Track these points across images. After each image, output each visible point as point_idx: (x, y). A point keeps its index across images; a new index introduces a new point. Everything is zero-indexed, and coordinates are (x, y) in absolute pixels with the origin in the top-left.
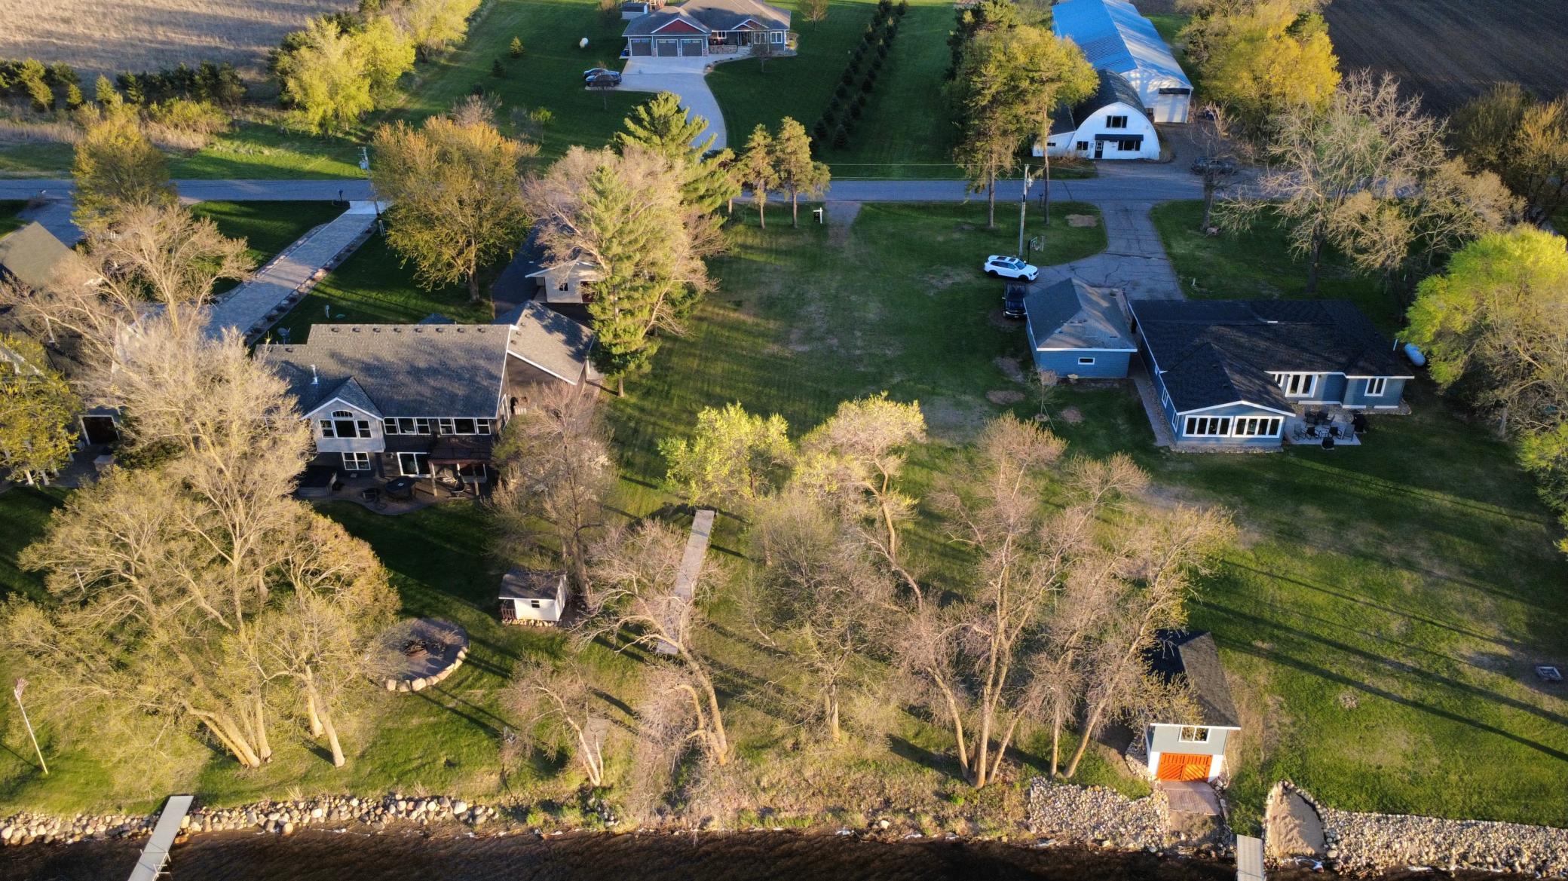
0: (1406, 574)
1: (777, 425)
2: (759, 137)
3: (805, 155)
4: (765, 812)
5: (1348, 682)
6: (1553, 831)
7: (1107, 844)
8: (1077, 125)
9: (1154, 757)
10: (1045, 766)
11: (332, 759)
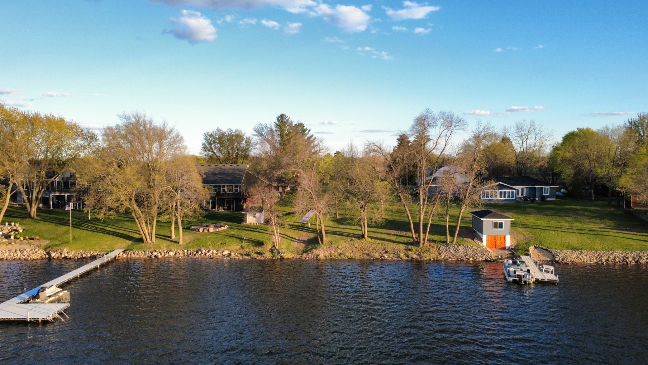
4: (340, 254)
5: (552, 230)
7: (471, 259)
9: (485, 238)
10: (445, 242)
11: (178, 243)
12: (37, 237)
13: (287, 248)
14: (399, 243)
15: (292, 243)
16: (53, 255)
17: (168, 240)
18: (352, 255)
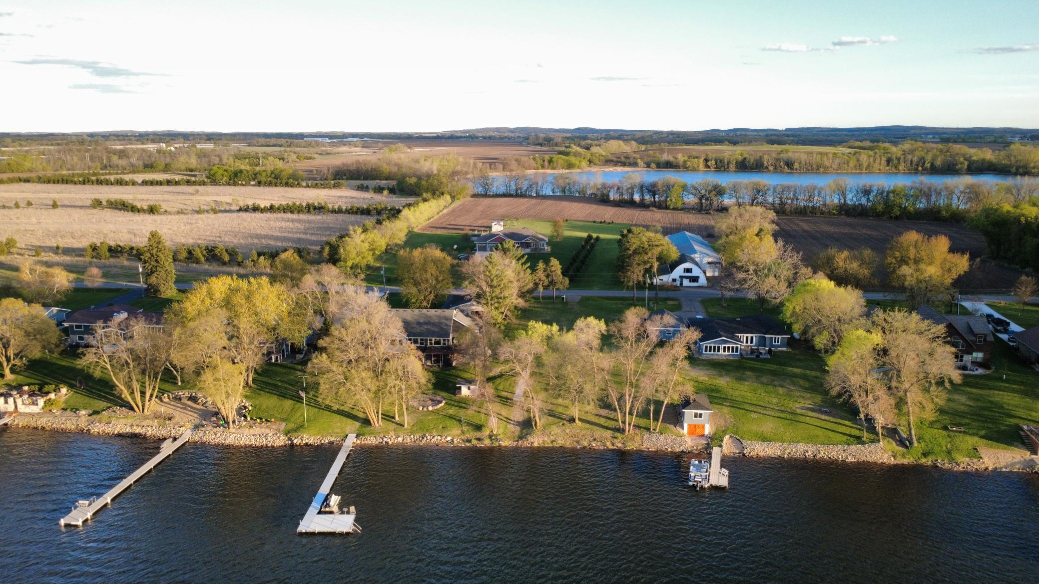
0: (781, 389)
1: (555, 328)
2: (541, 265)
3: (559, 272)
4: (553, 441)
5: (755, 412)
6: (819, 446)
7: (669, 450)
8: (672, 272)
9: (686, 426)
10: (648, 429)
11: (403, 426)
12: (273, 420)
13: (503, 433)
14: (607, 428)
15: (508, 425)
16: (295, 441)
17: (392, 422)
18: (563, 442)
